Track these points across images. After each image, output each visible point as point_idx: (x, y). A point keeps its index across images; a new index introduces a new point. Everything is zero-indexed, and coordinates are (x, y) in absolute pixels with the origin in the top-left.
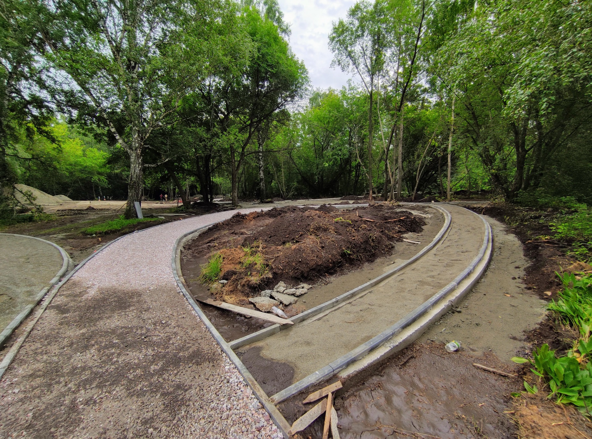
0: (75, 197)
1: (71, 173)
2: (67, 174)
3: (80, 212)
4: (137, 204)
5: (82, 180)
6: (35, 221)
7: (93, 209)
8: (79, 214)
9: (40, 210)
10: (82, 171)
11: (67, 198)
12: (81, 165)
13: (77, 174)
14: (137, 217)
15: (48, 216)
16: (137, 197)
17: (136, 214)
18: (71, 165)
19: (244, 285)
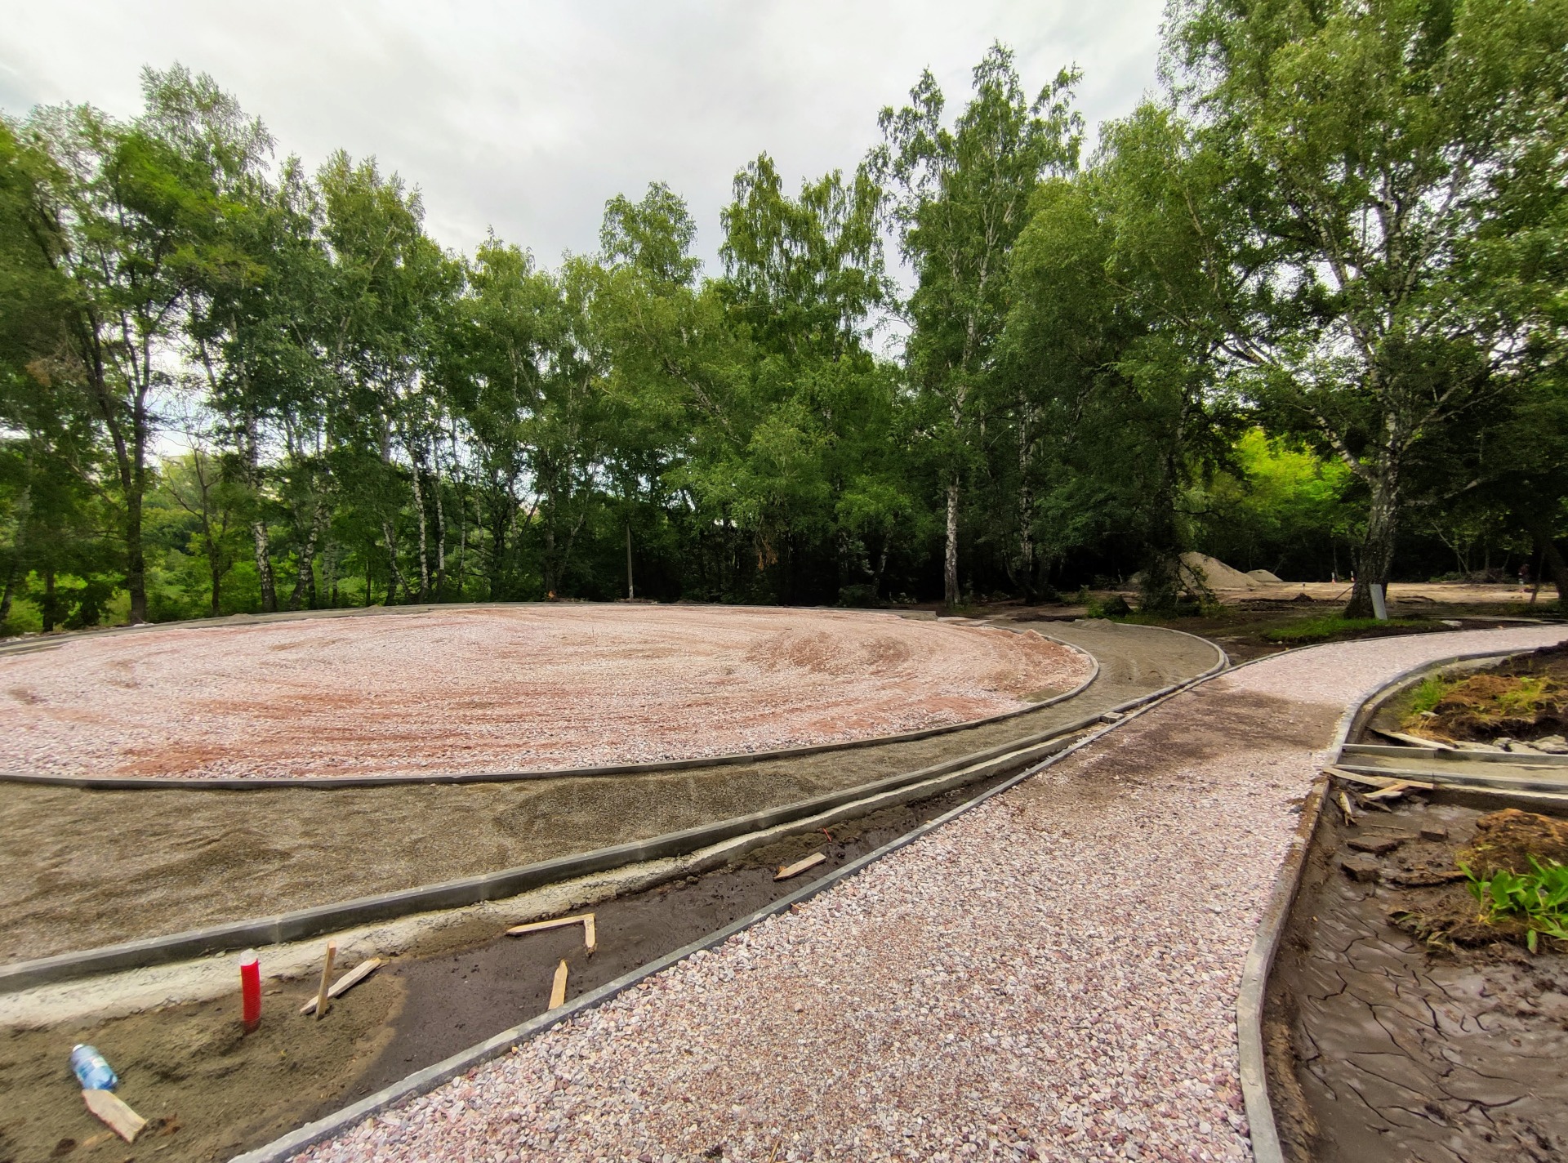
0: (1288, 576)
1: (1286, 520)
2: (1278, 524)
3: (1280, 604)
4: (1375, 589)
5: (1311, 533)
6: (1202, 616)
7: (1309, 599)
8: (1278, 608)
9: (1211, 598)
10: (1307, 514)
11: (1273, 577)
12: (1311, 500)
13: (1301, 522)
14: (1373, 615)
15: (1223, 608)
16: (1378, 574)
17: (1372, 609)
18: (1287, 501)
19: (1462, 724)
